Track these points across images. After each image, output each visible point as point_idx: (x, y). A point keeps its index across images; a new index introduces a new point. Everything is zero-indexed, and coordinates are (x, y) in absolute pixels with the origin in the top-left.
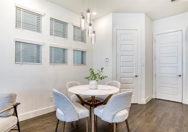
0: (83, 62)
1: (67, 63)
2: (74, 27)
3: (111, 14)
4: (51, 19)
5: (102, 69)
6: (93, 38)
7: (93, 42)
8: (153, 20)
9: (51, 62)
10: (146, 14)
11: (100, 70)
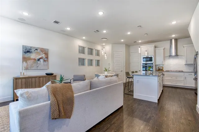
0: (98, 65)
1: (93, 65)
2: (96, 50)
3: (111, 45)
4: (88, 48)
5: (109, 68)
6: (106, 57)
7: (106, 59)
8: (129, 46)
9: (88, 65)
10: (126, 45)
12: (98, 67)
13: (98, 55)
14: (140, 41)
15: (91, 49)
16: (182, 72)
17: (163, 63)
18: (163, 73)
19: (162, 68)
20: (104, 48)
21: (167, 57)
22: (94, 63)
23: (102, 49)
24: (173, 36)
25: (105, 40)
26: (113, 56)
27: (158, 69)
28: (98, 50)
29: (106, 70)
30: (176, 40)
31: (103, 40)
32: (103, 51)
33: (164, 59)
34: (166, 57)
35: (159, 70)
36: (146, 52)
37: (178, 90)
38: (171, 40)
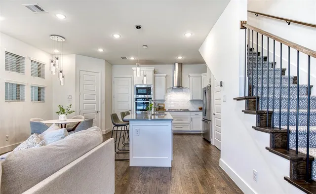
0: (39, 99)
1: (23, 100)
2: (32, 61)
3: (74, 55)
4: (7, 53)
5: (71, 105)
6: (62, 82)
7: (62, 84)
8: (112, 65)
9: (6, 99)
10: (106, 60)
11: (69, 106)
12: (40, 104)
13: (39, 76)
14: (132, 58)
15: (18, 57)
16: (187, 110)
17: (164, 98)
18: (166, 113)
19: (163, 106)
20: (57, 59)
21: (170, 88)
22: (28, 93)
23: (52, 61)
24: (180, 58)
25: (60, 39)
26: (78, 79)
27: (157, 107)
28: (39, 64)
29: (63, 111)
30: (181, 65)
31: (56, 38)
32: (54, 65)
33: (166, 92)
34: (168, 89)
35: (160, 108)
36: (145, 78)
37: (186, 138)
38: (174, 64)
